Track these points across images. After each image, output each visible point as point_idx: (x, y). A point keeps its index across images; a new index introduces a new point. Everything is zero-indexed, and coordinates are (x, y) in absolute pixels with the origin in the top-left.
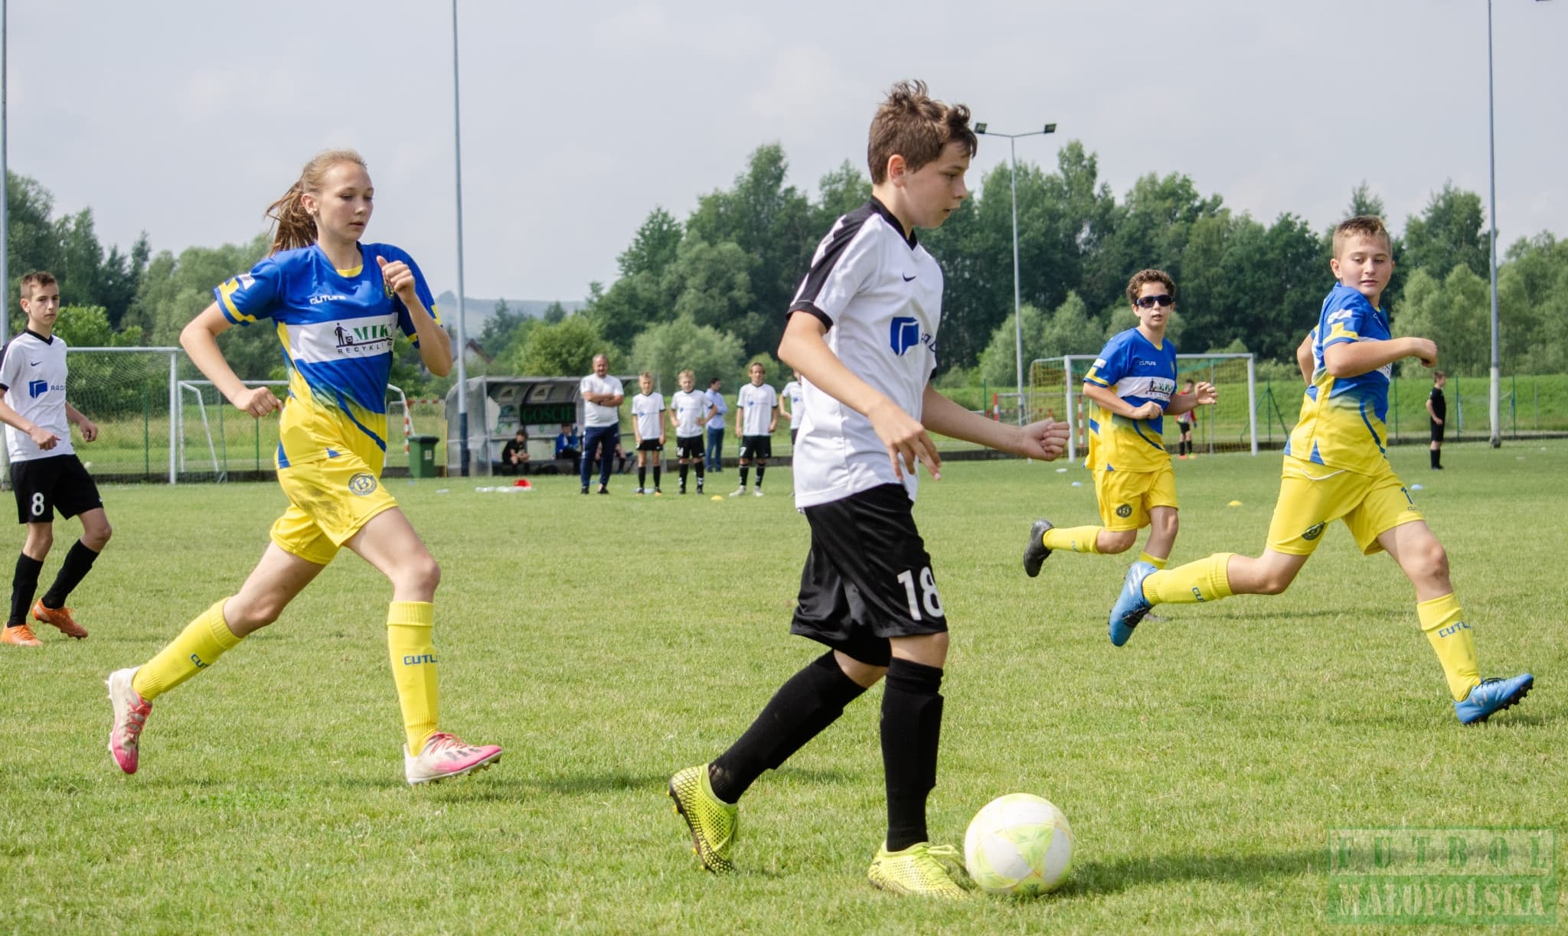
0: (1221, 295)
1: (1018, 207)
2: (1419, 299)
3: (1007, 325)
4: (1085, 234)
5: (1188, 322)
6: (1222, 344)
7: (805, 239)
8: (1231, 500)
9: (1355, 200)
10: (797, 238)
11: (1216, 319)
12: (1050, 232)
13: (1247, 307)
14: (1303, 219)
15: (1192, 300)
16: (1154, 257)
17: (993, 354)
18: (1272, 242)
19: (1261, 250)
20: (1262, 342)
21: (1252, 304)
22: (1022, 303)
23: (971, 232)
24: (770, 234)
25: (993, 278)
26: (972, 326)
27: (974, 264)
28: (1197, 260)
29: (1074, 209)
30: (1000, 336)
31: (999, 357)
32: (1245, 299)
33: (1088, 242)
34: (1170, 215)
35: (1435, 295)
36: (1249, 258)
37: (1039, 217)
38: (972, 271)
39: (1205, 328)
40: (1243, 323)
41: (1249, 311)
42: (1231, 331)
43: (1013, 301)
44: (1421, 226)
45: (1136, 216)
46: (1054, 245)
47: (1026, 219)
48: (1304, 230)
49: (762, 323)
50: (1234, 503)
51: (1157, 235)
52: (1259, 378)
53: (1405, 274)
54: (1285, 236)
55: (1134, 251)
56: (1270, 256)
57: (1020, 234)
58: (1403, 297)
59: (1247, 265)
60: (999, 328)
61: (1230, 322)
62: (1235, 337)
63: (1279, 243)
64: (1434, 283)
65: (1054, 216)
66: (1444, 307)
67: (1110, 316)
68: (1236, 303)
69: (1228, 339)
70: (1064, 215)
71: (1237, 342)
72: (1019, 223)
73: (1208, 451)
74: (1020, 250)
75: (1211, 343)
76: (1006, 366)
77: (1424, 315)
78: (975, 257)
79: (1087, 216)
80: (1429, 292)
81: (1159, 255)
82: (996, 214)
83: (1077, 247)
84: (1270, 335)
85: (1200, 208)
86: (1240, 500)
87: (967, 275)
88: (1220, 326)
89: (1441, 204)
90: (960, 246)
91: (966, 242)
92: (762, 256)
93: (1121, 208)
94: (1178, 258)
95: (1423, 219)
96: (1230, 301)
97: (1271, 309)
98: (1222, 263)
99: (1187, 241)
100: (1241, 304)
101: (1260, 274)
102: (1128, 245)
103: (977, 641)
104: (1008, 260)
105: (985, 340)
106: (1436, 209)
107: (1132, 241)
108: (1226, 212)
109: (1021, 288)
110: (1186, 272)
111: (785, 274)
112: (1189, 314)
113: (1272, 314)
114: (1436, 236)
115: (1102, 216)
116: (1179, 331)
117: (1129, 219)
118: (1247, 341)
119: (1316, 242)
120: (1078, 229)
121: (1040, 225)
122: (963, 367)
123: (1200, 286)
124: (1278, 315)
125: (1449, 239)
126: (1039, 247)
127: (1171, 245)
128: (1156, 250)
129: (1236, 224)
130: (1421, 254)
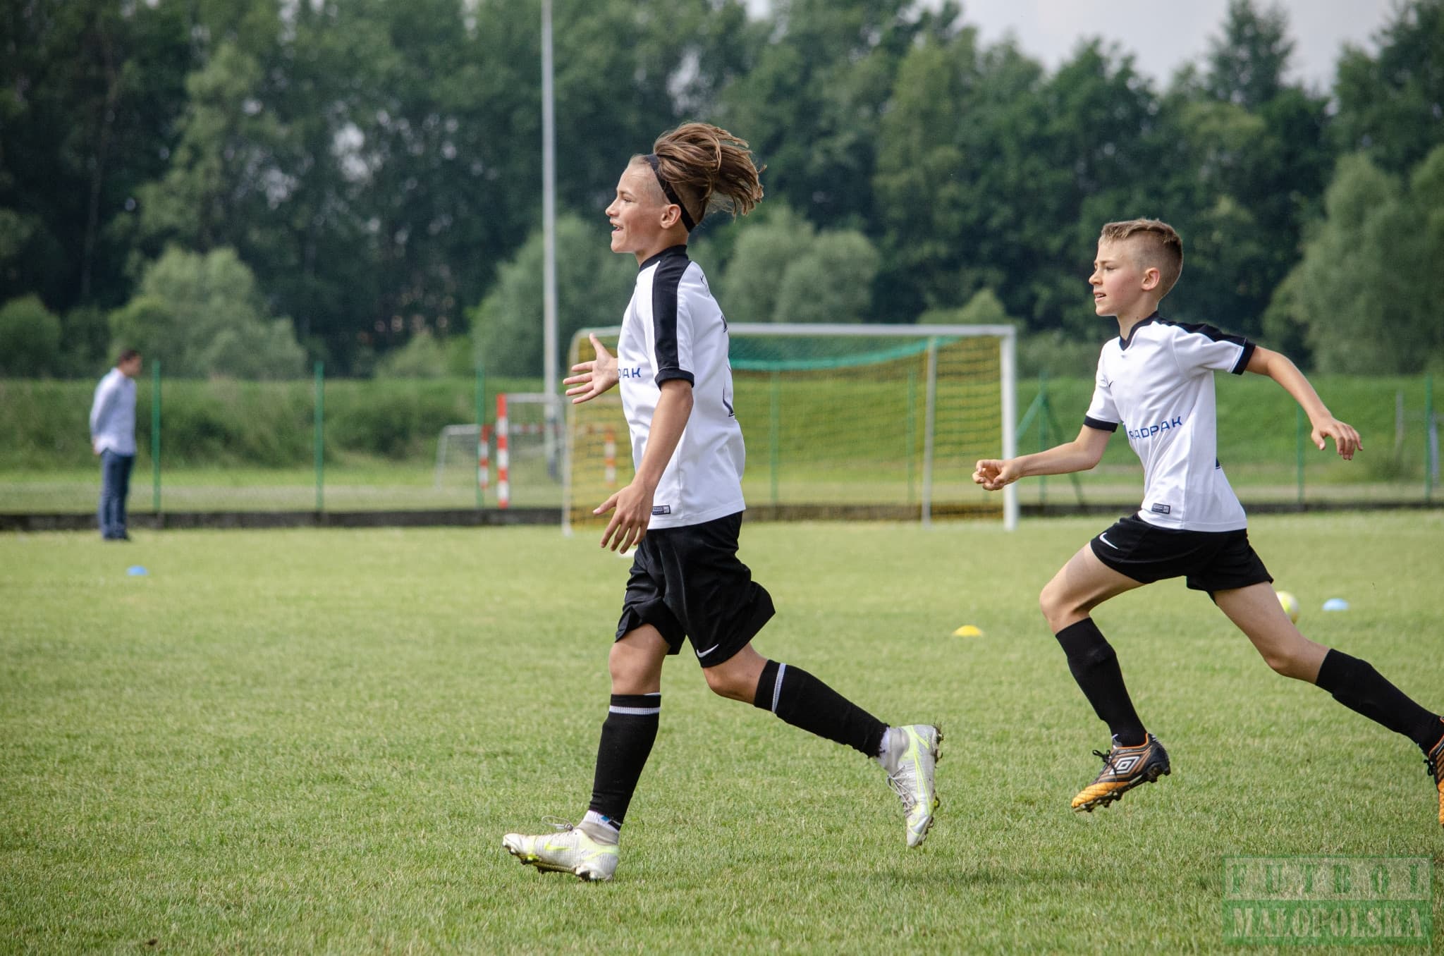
0: (955, 204)
1: (556, 14)
2: (1355, 215)
3: (526, 254)
4: (686, 74)
5: (887, 256)
6: (952, 301)
7: (117, 64)
8: (961, 624)
9: (1233, 13)
10: (101, 61)
11: (943, 250)
12: (618, 69)
13: (1005, 227)
14: (1125, 50)
15: (896, 213)
16: (823, 124)
17: (496, 311)
18: (1062, 97)
19: (1039, 115)
20: (1034, 298)
21: (1017, 224)
22: (560, 213)
23: (461, 63)
24: (43, 51)
25: (503, 157)
26: (459, 253)
27: (463, 130)
28: (906, 131)
29: (668, 22)
30: (512, 275)
31: (510, 318)
32: (1004, 213)
33: (693, 90)
34: (855, 38)
35: (1390, 207)
36: (1014, 128)
37: (595, 36)
38: (459, 139)
39: (921, 269)
40: (997, 259)
41: (1012, 237)
42: (970, 275)
43: (539, 203)
44: (1367, 64)
45: (789, 40)
46: (627, 94)
47: (570, 40)
48: (1126, 73)
49: (25, 232)
50: (965, 631)
51: (831, 81)
52: (1025, 371)
53: (1330, 165)
54: (1087, 87)
55: (785, 111)
56: (1057, 125)
57: (559, 70)
58: (1323, 213)
59: (1009, 144)
60: (511, 259)
61: (971, 257)
62: (979, 285)
63: (1075, 99)
64: (1387, 183)
65: (625, 36)
66: (1409, 231)
67: (731, 239)
68: (983, 221)
69: (965, 290)
70: (645, 35)
71: (985, 299)
72: (558, 47)
73: (918, 517)
74: (558, 105)
75: (930, 298)
76: (523, 336)
77: (1366, 248)
78: (466, 115)
79: (693, 38)
80: (1378, 201)
81: (833, 122)
82: (509, 29)
83: (668, 101)
84: (1051, 283)
85: (917, 27)
86: (978, 625)
87: (449, 151)
88: (951, 265)
89: (1413, 18)
90: (435, 92)
91: (449, 84)
92: (27, 95)
93: (760, 25)
94: (869, 128)
95: (1373, 51)
96: (973, 215)
97: (1053, 231)
98: (959, 138)
99: (888, 93)
100: (995, 222)
101: (1035, 162)
102: (772, 99)
103: (452, 915)
104: (530, 125)
105: (486, 281)
106: (1400, 29)
107: (780, 90)
108: (969, 33)
109: (560, 178)
110: (887, 157)
111: (76, 133)
112: (890, 239)
113: (1055, 243)
114: (1399, 86)
115: (722, 39)
116: (869, 273)
117: (775, 48)
118: (1004, 293)
119: (1150, 97)
120: (672, 62)
121: (597, 53)
122: (438, 335)
123: (913, 186)
124: (1066, 246)
125: (1426, 92)
126: (595, 98)
127: (857, 102)
128: (828, 112)
129: (989, 59)
130: (1366, 123)
